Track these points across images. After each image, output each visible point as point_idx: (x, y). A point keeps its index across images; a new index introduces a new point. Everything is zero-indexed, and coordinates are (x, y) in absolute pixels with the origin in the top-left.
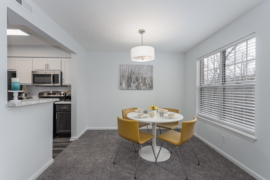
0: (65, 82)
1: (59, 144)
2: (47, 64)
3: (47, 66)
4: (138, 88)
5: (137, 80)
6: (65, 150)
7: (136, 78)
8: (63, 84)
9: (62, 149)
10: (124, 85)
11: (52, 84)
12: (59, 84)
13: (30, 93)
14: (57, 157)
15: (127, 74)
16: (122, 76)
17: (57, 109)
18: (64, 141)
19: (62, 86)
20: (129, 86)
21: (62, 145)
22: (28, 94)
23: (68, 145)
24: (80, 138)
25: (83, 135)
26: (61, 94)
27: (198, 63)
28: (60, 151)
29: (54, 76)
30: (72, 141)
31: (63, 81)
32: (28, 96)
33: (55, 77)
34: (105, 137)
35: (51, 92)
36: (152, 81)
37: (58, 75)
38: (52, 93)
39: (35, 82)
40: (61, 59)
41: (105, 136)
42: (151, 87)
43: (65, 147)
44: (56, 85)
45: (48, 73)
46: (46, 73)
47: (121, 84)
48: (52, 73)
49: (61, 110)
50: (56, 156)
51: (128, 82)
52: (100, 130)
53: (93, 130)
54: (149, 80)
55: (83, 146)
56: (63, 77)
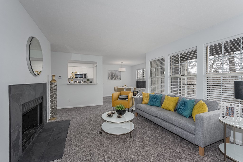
3: (80, 70)
4: (115, 79)
5: (115, 76)
7: (114, 76)
10: (110, 78)
15: (111, 74)
16: (109, 75)
20: (112, 79)
27: (137, 71)
36: (120, 77)
42: (120, 79)
47: (108, 78)
51: (111, 77)
54: (119, 76)
56: (87, 75)
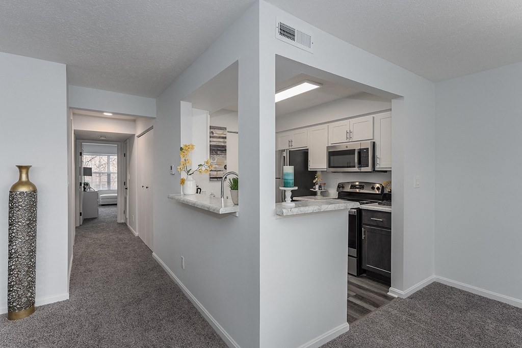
0: (381, 165)
1: (365, 292)
2: (348, 131)
6: (375, 313)
8: (377, 168)
9: (370, 309)
11: (356, 169)
12: (369, 169)
13: (325, 184)
14: (357, 322)
17: (364, 220)
18: (376, 290)
19: (374, 171)
21: (371, 299)
22: (322, 185)
23: (383, 303)
24: (411, 297)
25: (420, 291)
26: (373, 188)
28: (364, 311)
29: (360, 152)
30: (391, 298)
31: (378, 161)
32: (323, 188)
33: (362, 155)
34: (491, 326)
35: (357, 183)
37: (367, 149)
38: (357, 185)
39: (332, 165)
40: (374, 115)
41: (489, 321)
43: (377, 306)
44: (363, 169)
45: (350, 147)
46: (347, 147)
48: (357, 147)
49: (372, 223)
50: (356, 319)
52: (474, 296)
53: (452, 288)
55: (416, 323)
56: (378, 154)
